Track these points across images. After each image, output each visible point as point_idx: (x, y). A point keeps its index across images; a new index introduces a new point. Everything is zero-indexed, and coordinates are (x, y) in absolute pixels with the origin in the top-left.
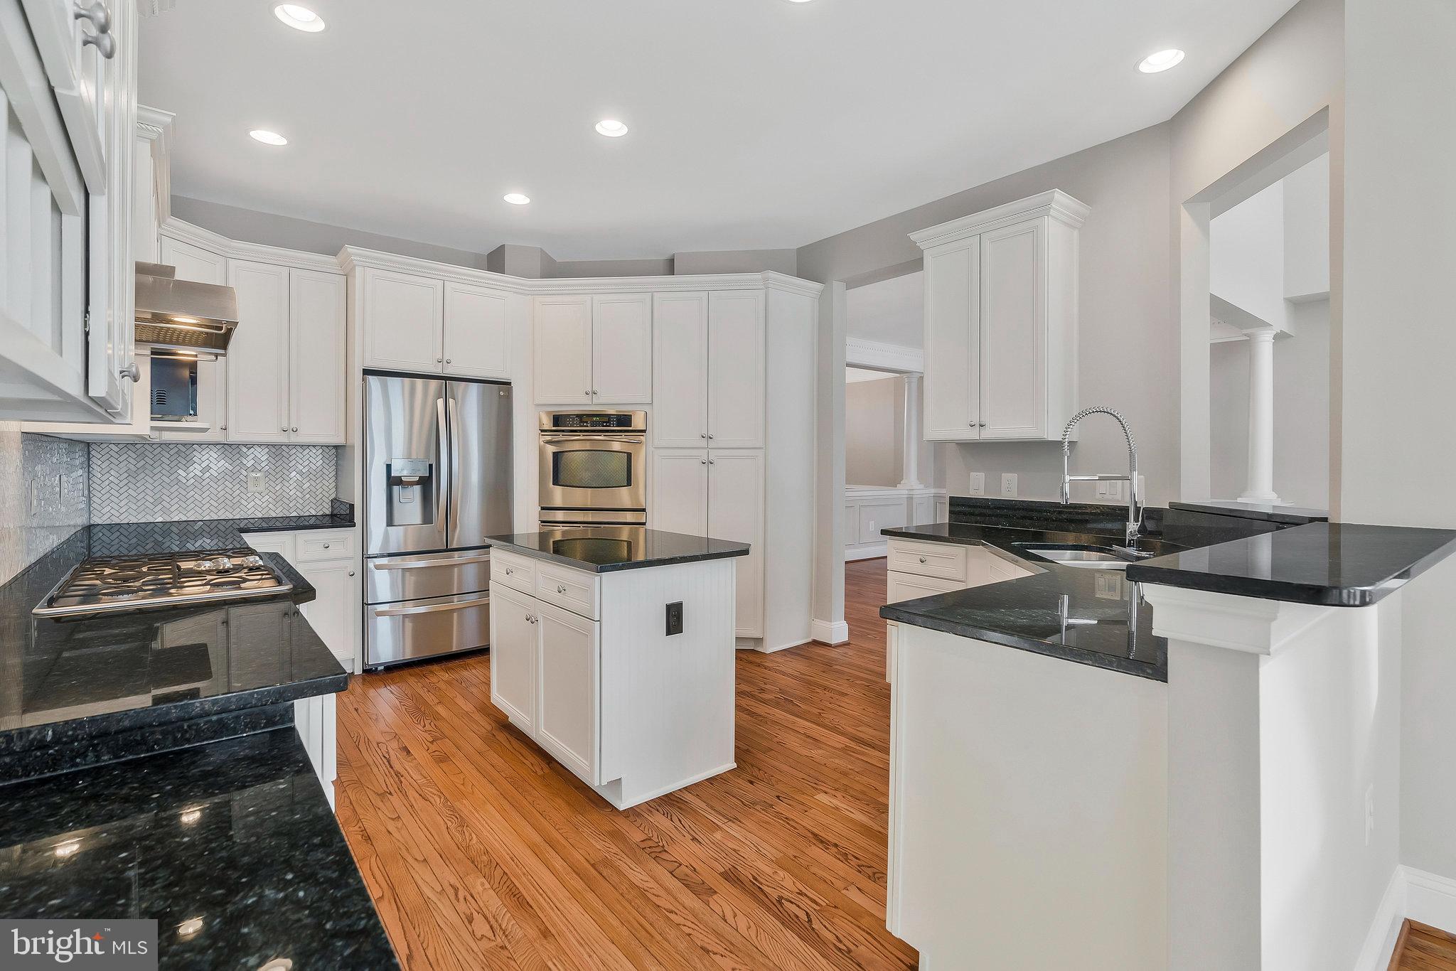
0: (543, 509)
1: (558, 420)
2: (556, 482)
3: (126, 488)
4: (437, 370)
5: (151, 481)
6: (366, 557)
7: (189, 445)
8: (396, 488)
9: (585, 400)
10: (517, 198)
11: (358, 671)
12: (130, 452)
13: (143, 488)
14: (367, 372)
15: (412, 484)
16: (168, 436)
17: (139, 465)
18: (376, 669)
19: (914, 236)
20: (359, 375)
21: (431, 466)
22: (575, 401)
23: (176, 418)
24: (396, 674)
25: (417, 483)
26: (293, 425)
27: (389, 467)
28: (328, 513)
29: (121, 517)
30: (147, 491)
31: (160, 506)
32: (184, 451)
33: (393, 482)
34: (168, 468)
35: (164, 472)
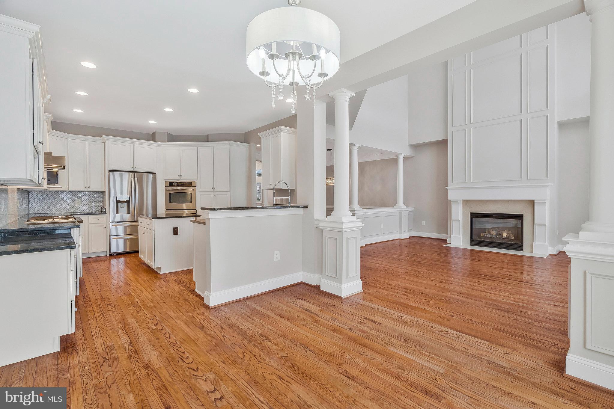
0: (166, 210)
1: (171, 184)
2: (170, 202)
3: (39, 204)
4: (132, 170)
5: (46, 202)
6: (110, 222)
7: (58, 192)
8: (119, 204)
9: (178, 178)
10: (152, 122)
11: (108, 255)
12: (40, 194)
13: (44, 204)
14: (110, 171)
15: (124, 202)
16: (51, 189)
17: (43, 197)
18: (113, 254)
19: (259, 134)
20: (107, 172)
21: (130, 197)
22: (175, 178)
23: (53, 185)
24: (119, 256)
25: (125, 202)
26: (89, 186)
27: (116, 197)
28: (100, 211)
29: (38, 212)
30: (45, 204)
31: (49, 209)
32: (57, 193)
33: (118, 202)
34: (51, 198)
35: (50, 199)
